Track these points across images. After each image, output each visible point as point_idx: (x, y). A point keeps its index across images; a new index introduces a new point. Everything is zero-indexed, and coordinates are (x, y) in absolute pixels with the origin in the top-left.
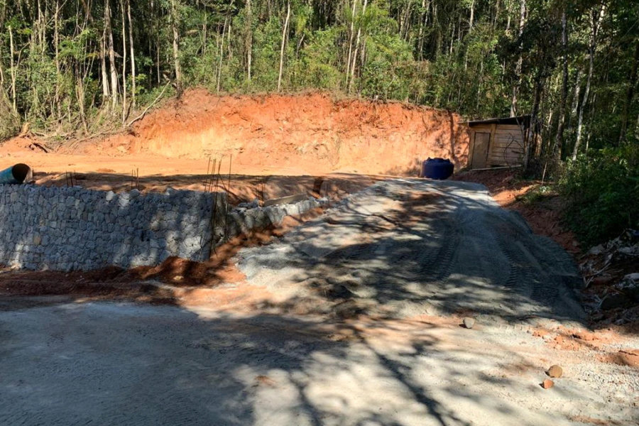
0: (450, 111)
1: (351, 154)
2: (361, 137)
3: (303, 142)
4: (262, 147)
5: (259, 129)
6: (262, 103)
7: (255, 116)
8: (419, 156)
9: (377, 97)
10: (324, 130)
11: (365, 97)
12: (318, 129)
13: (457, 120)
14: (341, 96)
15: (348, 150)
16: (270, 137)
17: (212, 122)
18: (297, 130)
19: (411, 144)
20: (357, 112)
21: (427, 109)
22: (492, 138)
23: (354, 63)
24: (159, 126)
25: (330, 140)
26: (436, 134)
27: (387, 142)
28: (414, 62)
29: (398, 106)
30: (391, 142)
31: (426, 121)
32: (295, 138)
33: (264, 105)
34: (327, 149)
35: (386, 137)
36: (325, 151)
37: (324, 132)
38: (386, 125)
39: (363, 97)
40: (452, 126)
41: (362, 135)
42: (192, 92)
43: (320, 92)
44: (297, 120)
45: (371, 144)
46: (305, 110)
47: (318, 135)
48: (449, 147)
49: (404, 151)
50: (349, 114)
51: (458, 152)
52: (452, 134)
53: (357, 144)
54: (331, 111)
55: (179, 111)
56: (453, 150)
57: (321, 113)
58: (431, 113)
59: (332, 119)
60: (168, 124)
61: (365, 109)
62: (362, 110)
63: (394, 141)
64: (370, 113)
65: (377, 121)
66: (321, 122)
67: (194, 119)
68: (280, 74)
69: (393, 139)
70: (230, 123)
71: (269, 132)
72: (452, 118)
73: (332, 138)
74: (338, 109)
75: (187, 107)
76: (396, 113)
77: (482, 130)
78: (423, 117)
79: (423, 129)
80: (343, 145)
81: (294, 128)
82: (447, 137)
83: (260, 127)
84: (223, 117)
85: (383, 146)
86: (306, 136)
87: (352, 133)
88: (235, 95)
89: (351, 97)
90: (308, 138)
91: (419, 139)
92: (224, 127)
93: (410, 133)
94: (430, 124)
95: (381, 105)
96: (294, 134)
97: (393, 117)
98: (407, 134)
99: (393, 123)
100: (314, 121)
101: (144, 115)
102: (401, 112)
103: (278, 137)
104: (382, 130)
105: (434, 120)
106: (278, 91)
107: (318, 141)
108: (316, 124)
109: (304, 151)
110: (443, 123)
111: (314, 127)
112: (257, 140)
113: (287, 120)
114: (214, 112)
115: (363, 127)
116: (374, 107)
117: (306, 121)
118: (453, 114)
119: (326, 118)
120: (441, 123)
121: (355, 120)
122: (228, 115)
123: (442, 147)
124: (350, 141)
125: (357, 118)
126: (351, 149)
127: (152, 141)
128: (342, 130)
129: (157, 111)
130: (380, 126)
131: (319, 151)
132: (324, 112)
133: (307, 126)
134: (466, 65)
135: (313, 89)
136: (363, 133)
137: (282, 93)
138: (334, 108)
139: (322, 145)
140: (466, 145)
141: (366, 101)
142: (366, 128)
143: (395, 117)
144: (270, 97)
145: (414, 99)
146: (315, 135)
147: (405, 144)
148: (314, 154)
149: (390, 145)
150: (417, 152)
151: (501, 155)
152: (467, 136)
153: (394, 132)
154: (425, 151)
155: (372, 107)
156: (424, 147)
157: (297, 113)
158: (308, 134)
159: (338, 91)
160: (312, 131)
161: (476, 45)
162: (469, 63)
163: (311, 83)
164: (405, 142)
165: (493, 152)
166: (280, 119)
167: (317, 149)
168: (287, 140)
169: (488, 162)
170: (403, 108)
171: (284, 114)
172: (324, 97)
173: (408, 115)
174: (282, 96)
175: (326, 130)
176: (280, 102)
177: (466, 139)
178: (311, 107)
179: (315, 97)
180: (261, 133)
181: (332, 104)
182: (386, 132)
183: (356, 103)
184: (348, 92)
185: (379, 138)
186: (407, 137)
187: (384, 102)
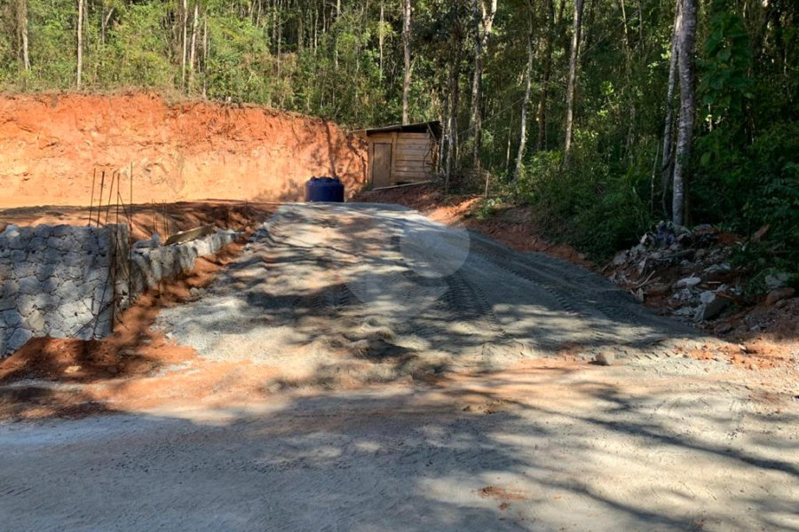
0: (324, 120)
1: (200, 176)
2: (212, 153)
3: (127, 160)
4: (61, 170)
5: (53, 144)
6: (53, 106)
7: (44, 125)
8: (292, 177)
9: (230, 98)
10: (156, 143)
11: (213, 99)
12: (148, 143)
13: (334, 131)
14: (178, 96)
15: (197, 171)
16: (71, 155)
18: (115, 144)
19: (282, 161)
20: (203, 120)
21: (297, 117)
22: (393, 150)
23: (193, 53)
25: (167, 157)
26: (311, 148)
27: (248, 159)
28: (270, 55)
29: (261, 111)
30: (255, 159)
31: (297, 132)
32: (113, 156)
33: (57, 109)
34: (164, 169)
35: (248, 153)
36: (163, 173)
37: (157, 146)
38: (247, 137)
39: (210, 99)
40: (329, 138)
41: (213, 150)
43: (146, 91)
44: (114, 131)
45: (227, 160)
46: (125, 115)
47: (149, 151)
48: (328, 165)
49: (273, 168)
50: (191, 122)
51: (340, 170)
52: (330, 149)
53: (207, 163)
54: (164, 119)
56: (333, 168)
57: (150, 120)
58: (302, 122)
59: (168, 128)
61: (215, 115)
62: (210, 116)
63: (259, 157)
64: (222, 120)
65: (233, 131)
66: (152, 132)
68: (80, 65)
69: (257, 155)
70: (2, 136)
71: (69, 148)
72: (328, 128)
73: (170, 155)
74: (175, 114)
76: (257, 121)
78: (295, 125)
79: (295, 142)
80: (187, 164)
81: (110, 142)
82: (324, 152)
83: (54, 141)
85: (244, 164)
86: (131, 153)
87: (198, 147)
88: (7, 93)
89: (193, 98)
90: (134, 155)
91: (291, 155)
93: (278, 147)
94: (302, 136)
95: (236, 110)
96: (111, 150)
97: (253, 125)
98: (274, 148)
100: (141, 131)
102: (263, 120)
103: (84, 155)
104: (239, 143)
105: (307, 131)
106: (78, 89)
107: (149, 159)
108: (143, 135)
110: (317, 135)
111: (141, 139)
112: (51, 159)
113: (98, 130)
115: (214, 139)
116: (227, 112)
117: (128, 132)
118: (329, 123)
119: (159, 127)
120: (315, 134)
121: (201, 129)
123: (320, 164)
124: (197, 158)
125: (205, 126)
128: (183, 144)
130: (238, 138)
131: (152, 173)
132: (154, 119)
133: (130, 138)
134: (337, 62)
135: (135, 87)
136: (215, 148)
137: (85, 91)
138: (170, 112)
139: (156, 164)
140: (348, 162)
141: (214, 105)
142: (219, 141)
143: (255, 126)
144: (67, 97)
145: (278, 103)
146: (144, 152)
147: (273, 161)
148: (146, 178)
149: (253, 163)
150: (290, 171)
151: (405, 169)
152: (348, 150)
153: (257, 145)
154: (299, 171)
155: (224, 113)
156: (297, 165)
157: (112, 120)
158: (133, 150)
159: (173, 91)
160: (138, 145)
161: (347, 37)
162: (339, 60)
163: (131, 78)
164: (273, 158)
165: (396, 166)
166: (85, 129)
167: (149, 171)
168: (101, 159)
169: (392, 179)
170: (265, 114)
171: (91, 121)
172: (153, 98)
173: (273, 123)
174: (85, 95)
175: (160, 144)
176: (83, 104)
177: (347, 154)
178: (134, 111)
179: (138, 99)
180: (57, 149)
181: (166, 108)
182: (245, 145)
183: (201, 106)
184: (187, 92)
185: (237, 153)
186: (275, 153)
187: (240, 107)
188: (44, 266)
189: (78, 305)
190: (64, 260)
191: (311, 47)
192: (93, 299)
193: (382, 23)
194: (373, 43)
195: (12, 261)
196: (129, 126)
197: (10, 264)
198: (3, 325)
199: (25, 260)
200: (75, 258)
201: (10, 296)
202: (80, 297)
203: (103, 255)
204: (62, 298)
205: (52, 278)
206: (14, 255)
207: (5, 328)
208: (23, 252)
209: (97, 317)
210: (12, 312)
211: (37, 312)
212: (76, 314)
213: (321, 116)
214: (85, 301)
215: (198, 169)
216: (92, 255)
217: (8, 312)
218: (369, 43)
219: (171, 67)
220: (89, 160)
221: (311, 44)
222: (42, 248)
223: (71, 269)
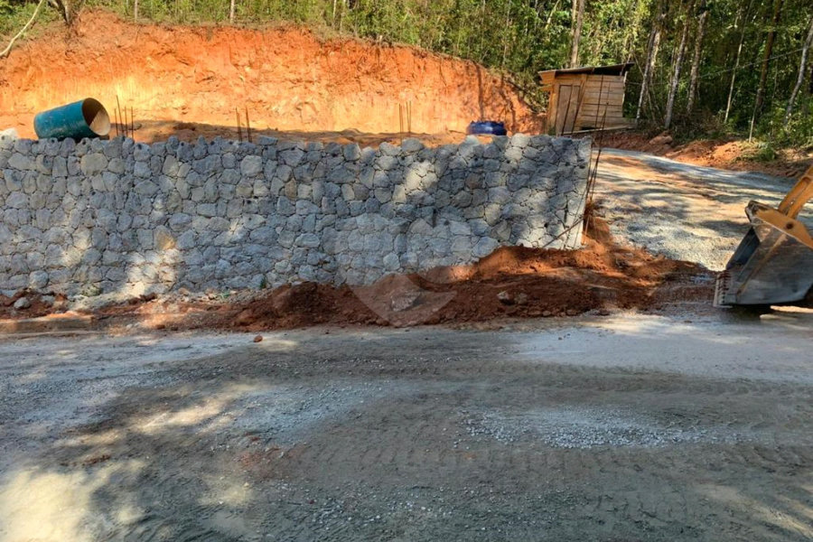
0: (475, 62)
1: (348, 117)
2: (360, 94)
3: (279, 98)
4: (216, 105)
5: (209, 79)
6: (208, 39)
7: (201, 58)
8: (438, 120)
9: (381, 37)
10: (307, 81)
11: (364, 37)
12: (298, 81)
13: (484, 75)
14: (330, 33)
15: (345, 111)
16: (226, 91)
17: (131, 66)
18: (267, 81)
19: (428, 104)
20: (354, 59)
21: (445, 58)
24: (38, 69)
25: (317, 97)
27: (396, 101)
29: (409, 52)
30: (402, 100)
31: (444, 73)
32: (266, 92)
33: (213, 42)
34: (314, 109)
35: (396, 96)
36: (313, 112)
37: (308, 85)
38: (395, 79)
39: (361, 37)
41: (361, 91)
42: (90, 14)
43: (298, 27)
44: (266, 66)
45: (375, 101)
46: (278, 51)
47: (299, 89)
48: (477, 111)
49: (419, 113)
50: (341, 60)
53: (355, 104)
54: (316, 55)
55: (72, 46)
56: (482, 113)
57: (302, 57)
58: (450, 63)
59: (318, 66)
60: (54, 66)
61: (365, 54)
62: (361, 54)
63: (406, 99)
64: (372, 59)
65: (382, 72)
66: (302, 70)
67: (99, 59)
69: (404, 97)
70: (162, 68)
71: (224, 83)
72: (479, 71)
73: (320, 94)
74: (327, 52)
75: (84, 39)
76: (406, 62)
77: (569, 83)
78: (444, 65)
79: (441, 85)
80: (336, 103)
81: (262, 78)
83: (210, 75)
84: (149, 58)
85: (392, 107)
86: (282, 91)
87: (347, 87)
88: (165, 24)
89: (343, 34)
90: (285, 93)
91: (437, 98)
92: (151, 74)
93: (425, 89)
94: (450, 78)
95: (386, 50)
96: (263, 87)
97: (401, 66)
98: (421, 90)
99: (404, 74)
100: (292, 68)
101: (10, 50)
102: (412, 60)
103: (238, 90)
104: (388, 84)
105: (455, 73)
106: (232, 22)
107: (301, 98)
108: (295, 72)
109: (281, 111)
111: (292, 77)
112: (207, 94)
113: (251, 65)
114: (134, 49)
115: (363, 79)
116: (378, 51)
117: (281, 68)
119: (310, 65)
120: (462, 77)
121: (351, 69)
122: (156, 56)
124: (346, 99)
125: (354, 65)
126: (347, 110)
127: (30, 94)
128: (333, 83)
129: (30, 42)
130: (386, 79)
131: (303, 112)
132: (306, 55)
133: (282, 75)
134: (485, 2)
135: (286, 22)
136: (363, 88)
137: (239, 25)
138: (322, 50)
139: (306, 103)
141: (365, 43)
142: (367, 81)
143: (404, 67)
144: (222, 30)
145: (427, 43)
146: (295, 90)
147: (420, 104)
148: (297, 117)
150: (435, 114)
151: (592, 114)
153: (405, 87)
154: (445, 114)
155: (374, 52)
156: (443, 110)
157: (265, 56)
158: (285, 88)
159: (326, 27)
160: (289, 83)
163: (282, 12)
164: (420, 101)
165: (584, 111)
166: (239, 64)
167: (299, 109)
168: (253, 95)
169: (577, 124)
170: (415, 55)
171: (244, 56)
172: (305, 34)
173: (421, 64)
174: (239, 29)
175: (311, 82)
176: (237, 38)
178: (286, 47)
179: (290, 34)
180: (213, 84)
181: (317, 44)
182: (394, 87)
183: (352, 44)
184: (338, 29)
185: (385, 95)
186: (421, 96)
187: (390, 46)
196: (281, 63)
198: (469, 233)
207: (470, 236)
219: (321, 2)
220: (242, 96)
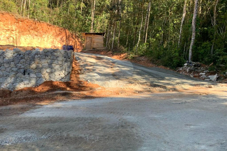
0: (65, 29)
1: (25, 42)
8: (55, 44)
9: (37, 19)
11: (31, 19)
13: (68, 32)
14: (20, 16)
15: (24, 40)
19: (52, 40)
20: (28, 25)
21: (57, 27)
22: (92, 39)
23: (25, 4)
25: (15, 35)
26: (61, 36)
27: (41, 38)
29: (46, 24)
30: (43, 38)
31: (57, 31)
34: (13, 39)
37: (12, 31)
38: (41, 32)
39: (30, 19)
40: (66, 34)
41: (30, 34)
43: (9, 13)
45: (35, 37)
47: (8, 33)
49: (49, 42)
50: (23, 25)
51: (69, 44)
52: (66, 37)
53: (28, 38)
54: (14, 23)
57: (10, 23)
58: (58, 28)
59: (15, 26)
61: (31, 24)
63: (45, 38)
64: (33, 25)
65: (37, 29)
66: (10, 27)
73: (16, 34)
74: (18, 22)
76: (45, 27)
78: (56, 29)
79: (56, 34)
80: (21, 37)
82: (64, 38)
85: (40, 39)
86: (2, 32)
87: (25, 33)
89: (24, 17)
90: (4, 33)
91: (54, 38)
93: (50, 35)
94: (58, 33)
95: (38, 23)
97: (43, 28)
98: (49, 35)
100: (6, 26)
102: (46, 27)
104: (39, 33)
105: (60, 31)
107: (9, 35)
110: (63, 33)
111: (6, 28)
115: (31, 31)
116: (35, 23)
117: (2, 26)
118: (66, 30)
119: (13, 25)
120: (62, 33)
121: (26, 27)
123: (63, 41)
124: (25, 36)
125: (28, 27)
126: (25, 40)
128: (20, 31)
130: (38, 31)
131: (9, 39)
133: (2, 28)
134: (68, 13)
135: (4, 12)
136: (31, 34)
138: (17, 21)
139: (11, 37)
140: (71, 42)
141: (31, 20)
142: (32, 32)
145: (51, 22)
146: (7, 32)
147: (49, 39)
148: (8, 41)
149: (43, 39)
150: (54, 43)
151: (96, 45)
152: (72, 38)
153: (44, 34)
154: (57, 43)
155: (34, 23)
156: (56, 41)
158: (3, 32)
159: (18, 14)
160: (5, 30)
161: (71, 6)
162: (69, 12)
163: (3, 9)
164: (49, 38)
165: (93, 44)
167: (8, 38)
169: (91, 47)
170: (47, 25)
172: (11, 16)
173: (49, 28)
175: (13, 30)
177: (71, 39)
178: (4, 19)
179: (6, 15)
181: (15, 19)
182: (41, 34)
183: (27, 20)
184: (23, 16)
185: (38, 36)
186: (49, 37)
187: (40, 22)
188: (51, 61)
189: (60, 72)
190: (57, 59)
191: (60, 7)
192: (65, 71)
193: (82, 3)
194: (79, 8)
195: (41, 58)
196: (2, 24)
197: (40, 59)
198: (36, 77)
199: (45, 58)
200: (61, 58)
201: (39, 68)
202: (61, 70)
203: (69, 59)
204: (55, 70)
205: (53, 64)
206: (41, 57)
207: (36, 78)
208: (44, 56)
209: (66, 76)
210: (40, 73)
211: (47, 74)
212: (59, 75)
213: (64, 28)
214: (63, 71)
215: (25, 39)
216: (65, 58)
217: (38, 73)
218: (78, 8)
219: (17, 7)
221: (60, 6)
222: (50, 55)
223: (59, 62)
